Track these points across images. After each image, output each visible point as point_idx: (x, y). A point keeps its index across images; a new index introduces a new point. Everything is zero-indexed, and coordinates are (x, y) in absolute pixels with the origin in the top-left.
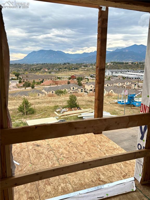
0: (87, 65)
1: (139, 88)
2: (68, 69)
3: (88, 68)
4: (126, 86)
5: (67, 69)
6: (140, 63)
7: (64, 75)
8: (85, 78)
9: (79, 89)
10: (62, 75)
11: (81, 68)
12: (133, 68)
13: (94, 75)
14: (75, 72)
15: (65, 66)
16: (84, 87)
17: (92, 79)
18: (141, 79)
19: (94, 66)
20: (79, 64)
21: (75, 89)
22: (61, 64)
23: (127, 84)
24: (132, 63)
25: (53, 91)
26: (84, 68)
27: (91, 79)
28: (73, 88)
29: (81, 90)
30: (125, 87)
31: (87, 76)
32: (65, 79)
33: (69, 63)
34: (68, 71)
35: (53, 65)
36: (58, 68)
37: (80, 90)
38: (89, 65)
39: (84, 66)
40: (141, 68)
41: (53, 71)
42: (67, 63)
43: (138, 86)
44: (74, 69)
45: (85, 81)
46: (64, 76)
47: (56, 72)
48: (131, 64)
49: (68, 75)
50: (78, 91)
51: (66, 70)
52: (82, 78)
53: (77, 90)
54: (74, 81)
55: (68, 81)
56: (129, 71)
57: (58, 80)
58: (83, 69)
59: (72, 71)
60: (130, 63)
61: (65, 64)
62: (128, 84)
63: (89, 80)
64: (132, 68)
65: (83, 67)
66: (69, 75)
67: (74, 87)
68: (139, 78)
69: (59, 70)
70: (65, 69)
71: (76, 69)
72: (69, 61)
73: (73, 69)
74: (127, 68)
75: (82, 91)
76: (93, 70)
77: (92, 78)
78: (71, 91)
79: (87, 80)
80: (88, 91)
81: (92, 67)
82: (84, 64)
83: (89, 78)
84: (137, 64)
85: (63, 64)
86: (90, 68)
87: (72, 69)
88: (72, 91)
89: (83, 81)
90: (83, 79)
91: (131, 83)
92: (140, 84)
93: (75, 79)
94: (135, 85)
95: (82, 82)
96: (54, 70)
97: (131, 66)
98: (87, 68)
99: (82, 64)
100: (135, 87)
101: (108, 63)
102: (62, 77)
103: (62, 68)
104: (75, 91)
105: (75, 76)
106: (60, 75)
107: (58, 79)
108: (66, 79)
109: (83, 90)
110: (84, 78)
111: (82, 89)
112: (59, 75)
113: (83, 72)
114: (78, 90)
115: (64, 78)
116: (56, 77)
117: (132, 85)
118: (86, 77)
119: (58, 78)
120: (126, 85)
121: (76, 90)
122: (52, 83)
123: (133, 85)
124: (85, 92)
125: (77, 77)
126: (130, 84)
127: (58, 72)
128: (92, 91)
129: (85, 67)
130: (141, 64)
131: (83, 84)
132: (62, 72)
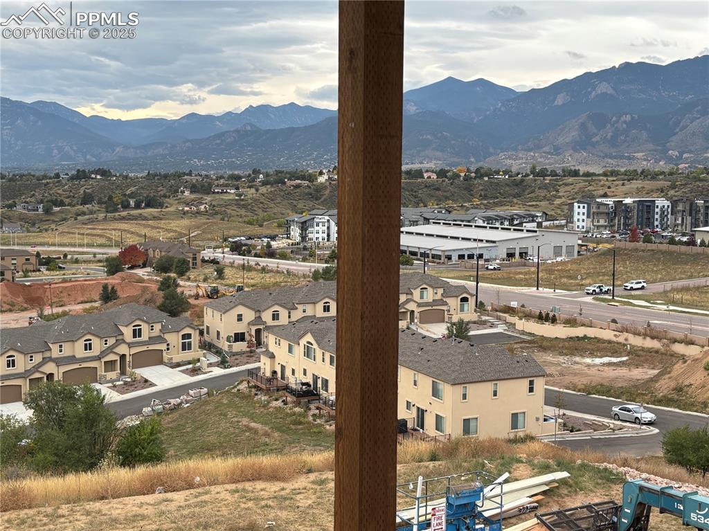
0: (210, 185)
1: (484, 318)
2: (100, 202)
3: (217, 196)
4: (417, 310)
5: (96, 207)
6: (480, 173)
7: (77, 239)
8: (203, 261)
9: (167, 336)
10: (66, 240)
11: (180, 201)
12: (447, 198)
13: (249, 242)
14: (146, 226)
15: (84, 188)
16: (200, 316)
17: (243, 267)
18: (487, 260)
19: (250, 187)
20: (166, 176)
21: (145, 337)
22: (57, 176)
23: (422, 297)
24: (442, 173)
25: (11, 353)
26: (193, 196)
27: (238, 268)
28: (137, 333)
29: (184, 337)
30: (412, 312)
31: (213, 244)
32: (83, 266)
33: (105, 173)
34: (102, 216)
35: (10, 180)
36: (42, 202)
37: (174, 339)
38: (222, 181)
39: (194, 189)
40: (485, 197)
41: (9, 218)
42: (96, 172)
43: (480, 306)
44: (138, 206)
45: (202, 277)
46: (80, 245)
47: (30, 223)
48: (434, 176)
49: (103, 241)
50: (163, 347)
51: (92, 212)
52: (185, 262)
53: (160, 339)
54: (141, 280)
55: (105, 287)
56: (427, 221)
57: (45, 275)
58: (187, 205)
59: (124, 214)
60: (433, 172)
61: (81, 175)
62: (430, 296)
63: (227, 271)
64: (439, 200)
65: (187, 193)
66: (110, 239)
67: (138, 322)
68: (481, 256)
69: (47, 211)
70: (84, 202)
71: (148, 205)
72: (106, 158)
73: (132, 203)
74: (416, 197)
75: (186, 347)
76: (243, 212)
77: (239, 259)
78: (123, 349)
79: (210, 270)
80: (224, 345)
81: (240, 195)
82: (194, 179)
83: (225, 256)
84: (467, 178)
85: (72, 178)
86: (225, 197)
87: (126, 206)
88: (130, 345)
89: (189, 279)
90: (188, 269)
91: (440, 291)
92: (486, 291)
93: (144, 266)
94: (464, 300)
95: (186, 287)
96: (19, 209)
97: (438, 189)
98: (208, 198)
99: (179, 175)
100: (462, 310)
101: (321, 173)
102: (65, 256)
103: (67, 201)
104: (145, 348)
105: (141, 249)
106: (57, 240)
107: (43, 269)
108: (92, 266)
109: (195, 339)
110: (195, 259)
111: (189, 336)
112: (51, 241)
113: (185, 222)
114: (164, 341)
115: (77, 261)
116: (33, 260)
117: (448, 300)
118: (208, 254)
119: (41, 264)
120: (419, 305)
121: (153, 340)
122: (9, 298)
123: (453, 303)
124: (208, 347)
125: (156, 255)
126: (438, 297)
127: (42, 221)
128: (245, 344)
129: (199, 196)
130: (482, 176)
131: (192, 301)
132: (65, 219)
